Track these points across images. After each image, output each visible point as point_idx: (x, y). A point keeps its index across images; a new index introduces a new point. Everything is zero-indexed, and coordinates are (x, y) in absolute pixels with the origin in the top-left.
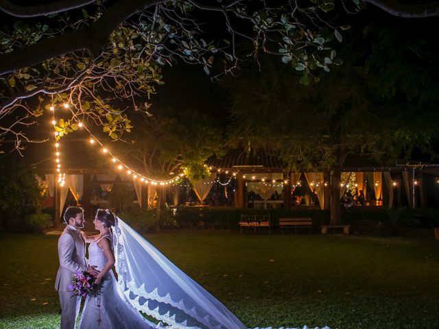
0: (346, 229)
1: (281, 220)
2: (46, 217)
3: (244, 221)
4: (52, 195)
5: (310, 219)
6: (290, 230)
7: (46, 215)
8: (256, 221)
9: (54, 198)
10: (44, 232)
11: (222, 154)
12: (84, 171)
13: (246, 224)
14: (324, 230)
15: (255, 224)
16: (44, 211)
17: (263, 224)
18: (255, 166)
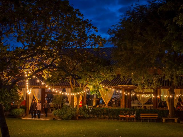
0: (176, 120)
1: (141, 114)
2: (22, 110)
3: (122, 115)
4: (25, 99)
5: (157, 114)
6: (145, 120)
7: (22, 109)
8: (128, 115)
9: (26, 101)
10: (21, 118)
11: (111, 79)
12: (41, 87)
13: (123, 116)
14: (164, 120)
15: (127, 116)
16: (21, 107)
17: (131, 117)
18: (129, 85)
